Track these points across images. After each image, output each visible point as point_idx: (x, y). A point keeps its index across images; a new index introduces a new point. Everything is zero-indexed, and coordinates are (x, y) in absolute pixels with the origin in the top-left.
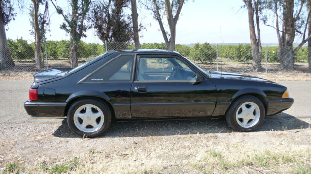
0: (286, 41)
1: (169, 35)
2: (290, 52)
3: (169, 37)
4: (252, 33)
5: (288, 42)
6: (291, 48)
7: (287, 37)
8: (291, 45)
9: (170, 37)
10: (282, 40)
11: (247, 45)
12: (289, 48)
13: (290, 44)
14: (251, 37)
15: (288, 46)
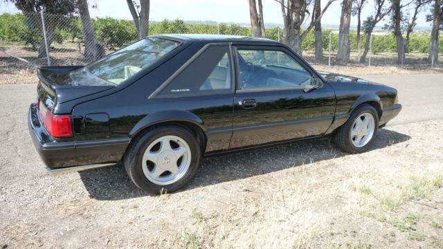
0: (293, 22)
1: (138, 7)
2: (298, 37)
3: (138, 11)
4: (252, 8)
5: (296, 24)
6: (299, 32)
7: (294, 17)
8: (298, 28)
9: (140, 10)
10: (288, 20)
11: (232, 26)
12: (296, 31)
13: (297, 25)
14: (251, 14)
15: (296, 29)
